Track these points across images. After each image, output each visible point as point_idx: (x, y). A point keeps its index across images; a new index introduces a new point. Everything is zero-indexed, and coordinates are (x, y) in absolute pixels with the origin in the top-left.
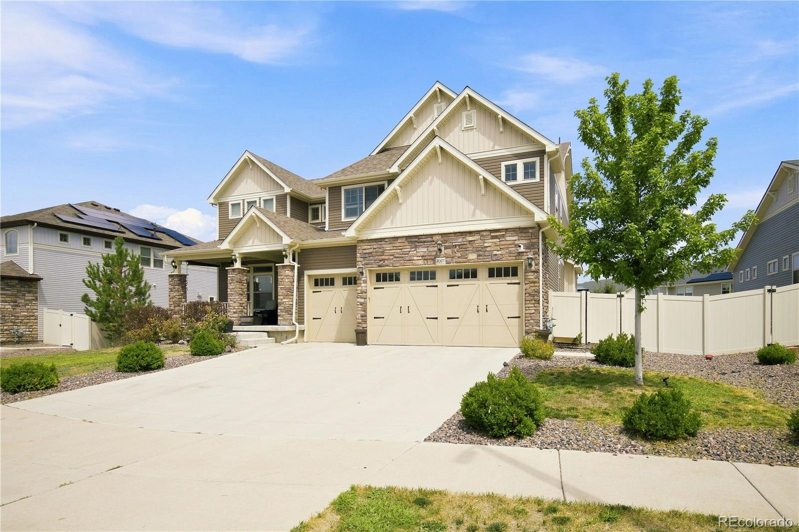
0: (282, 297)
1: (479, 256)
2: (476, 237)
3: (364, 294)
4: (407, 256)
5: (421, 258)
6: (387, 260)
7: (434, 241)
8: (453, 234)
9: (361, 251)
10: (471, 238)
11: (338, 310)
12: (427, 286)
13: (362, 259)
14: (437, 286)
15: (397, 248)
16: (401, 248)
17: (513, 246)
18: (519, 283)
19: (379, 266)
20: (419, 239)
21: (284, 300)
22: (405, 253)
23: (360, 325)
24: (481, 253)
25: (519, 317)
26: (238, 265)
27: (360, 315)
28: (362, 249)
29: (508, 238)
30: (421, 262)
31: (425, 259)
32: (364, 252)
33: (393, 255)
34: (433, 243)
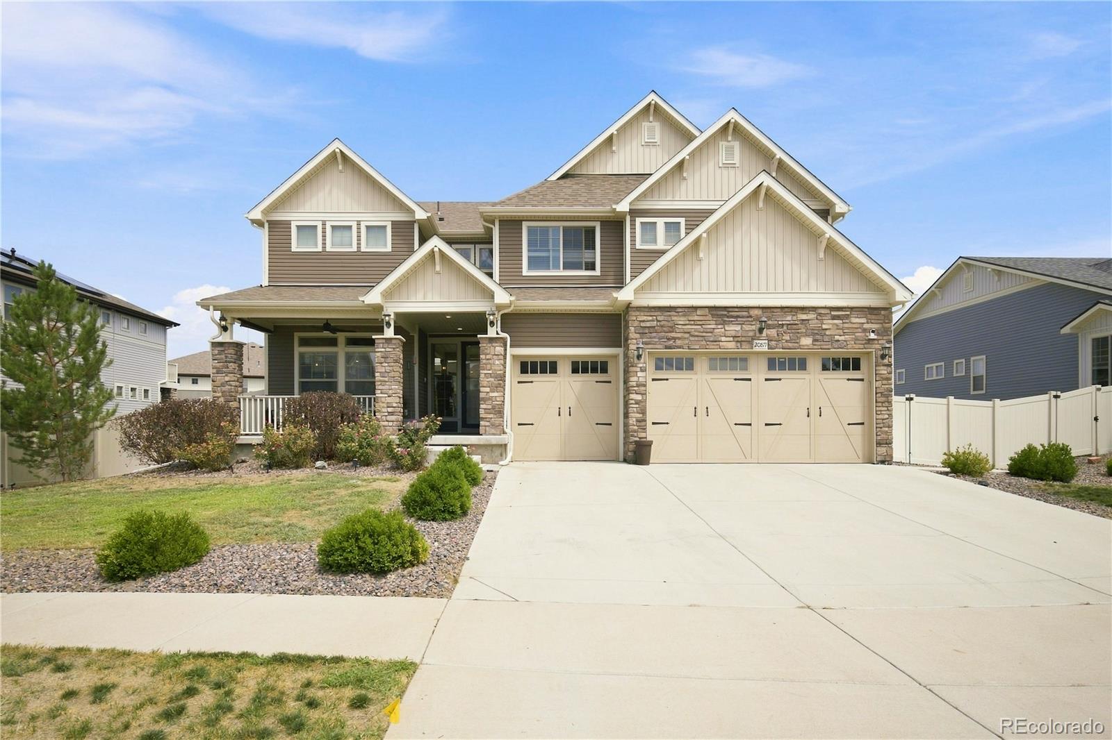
0: (488, 389)
1: (815, 340)
2: (811, 316)
3: (643, 388)
4: (710, 334)
5: (731, 339)
6: (679, 338)
7: (751, 317)
8: (779, 310)
9: (636, 324)
10: (804, 317)
11: (565, 412)
12: (736, 379)
13: (638, 336)
14: (750, 380)
15: (695, 323)
16: (700, 323)
17: (860, 330)
18: (862, 380)
19: (666, 347)
20: (729, 312)
21: (492, 394)
22: (708, 330)
23: (635, 434)
24: (818, 337)
25: (863, 424)
26: (389, 333)
27: (634, 419)
28: (635, 320)
29: (854, 320)
30: (732, 345)
31: (738, 341)
32: (643, 324)
33: (689, 333)
34: (750, 319)
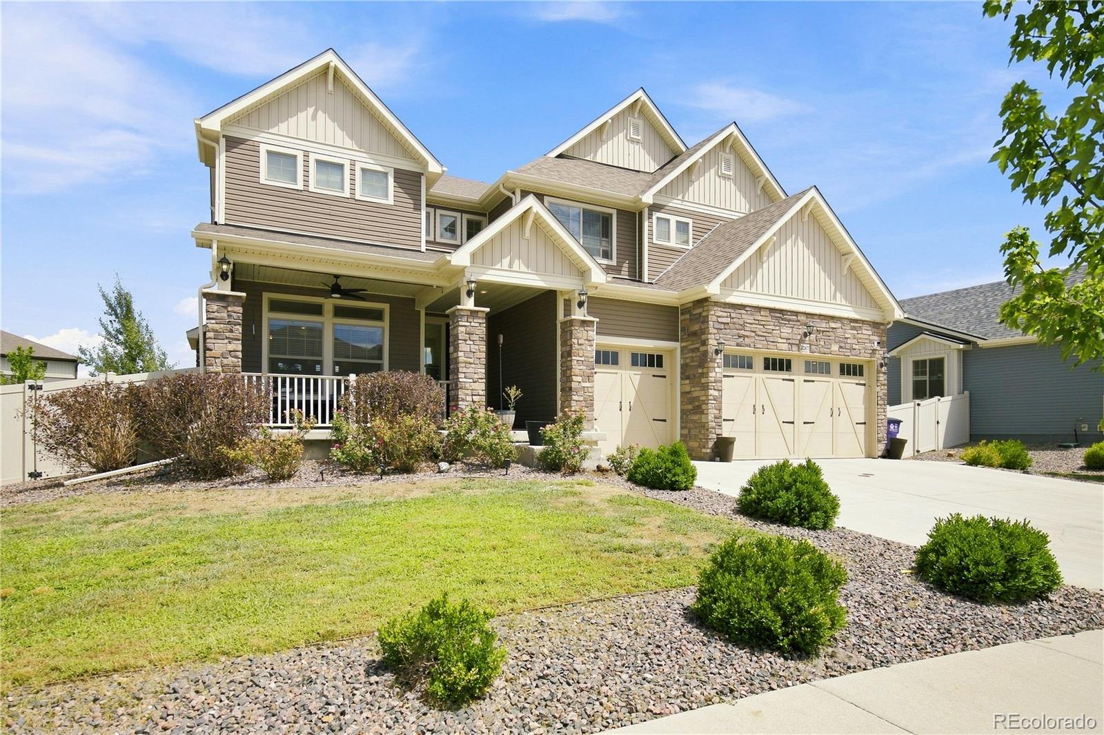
1: (841, 347)
2: (838, 325)
3: (719, 384)
4: (770, 335)
5: (785, 341)
6: (747, 337)
7: (798, 321)
8: (817, 317)
9: (714, 318)
10: (833, 325)
11: (626, 407)
12: (783, 380)
13: (715, 331)
14: (793, 380)
15: (758, 322)
16: (763, 323)
17: (868, 341)
18: (864, 385)
19: (738, 345)
20: (783, 315)
22: (769, 331)
23: (713, 430)
24: (843, 345)
25: (865, 423)
27: (713, 416)
28: (716, 315)
29: (864, 332)
30: (785, 346)
31: (789, 344)
32: (720, 320)
33: (755, 332)
34: (798, 323)
